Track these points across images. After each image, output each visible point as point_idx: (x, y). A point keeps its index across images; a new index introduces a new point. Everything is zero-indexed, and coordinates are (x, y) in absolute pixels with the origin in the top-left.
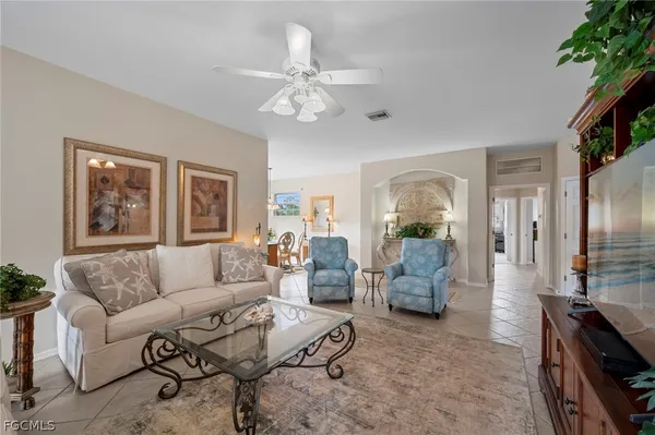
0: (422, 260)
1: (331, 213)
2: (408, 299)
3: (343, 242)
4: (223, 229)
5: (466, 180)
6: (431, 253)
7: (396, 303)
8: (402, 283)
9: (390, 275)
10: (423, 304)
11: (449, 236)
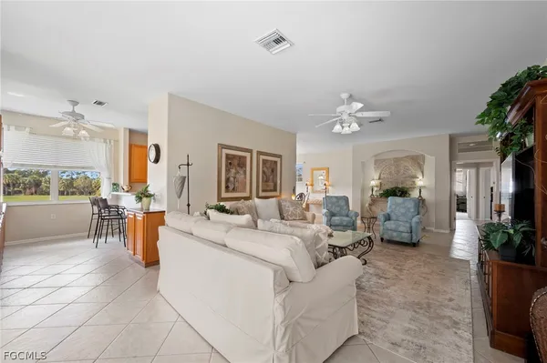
0: (403, 211)
1: (327, 180)
2: (395, 234)
3: (346, 199)
4: (275, 190)
5: (434, 157)
6: (409, 206)
7: (386, 237)
8: (390, 225)
9: (382, 219)
10: (405, 237)
11: (420, 196)
